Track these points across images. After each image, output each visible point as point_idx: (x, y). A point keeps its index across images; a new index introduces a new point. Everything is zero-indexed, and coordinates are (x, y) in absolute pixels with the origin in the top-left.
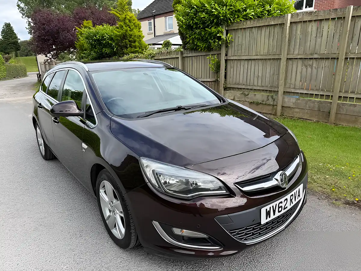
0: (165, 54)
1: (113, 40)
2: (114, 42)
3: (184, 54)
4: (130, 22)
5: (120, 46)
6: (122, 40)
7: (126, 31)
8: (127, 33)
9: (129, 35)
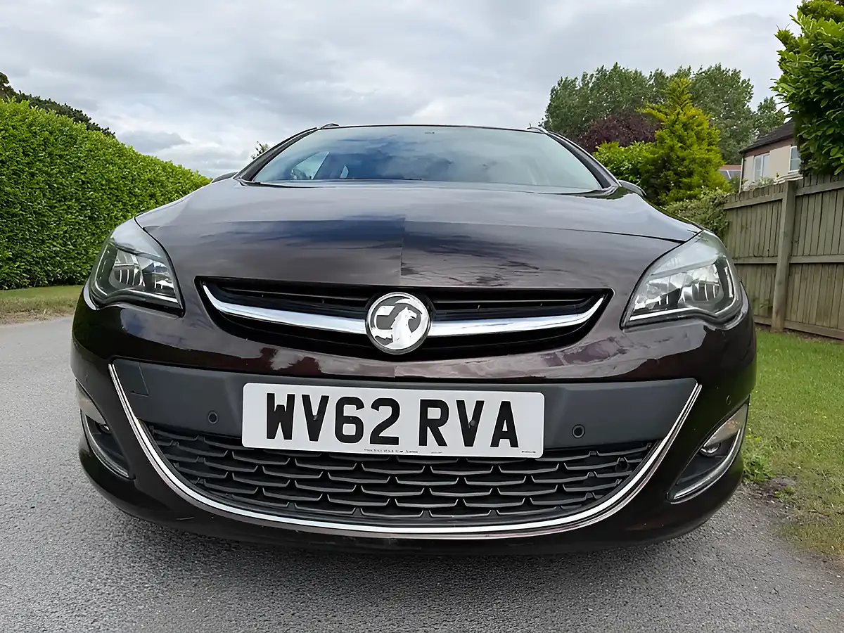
0: (751, 195)
1: (639, 174)
2: (639, 178)
3: (801, 188)
4: (686, 130)
5: (653, 187)
6: (659, 170)
7: (672, 148)
8: (672, 154)
9: (678, 157)
